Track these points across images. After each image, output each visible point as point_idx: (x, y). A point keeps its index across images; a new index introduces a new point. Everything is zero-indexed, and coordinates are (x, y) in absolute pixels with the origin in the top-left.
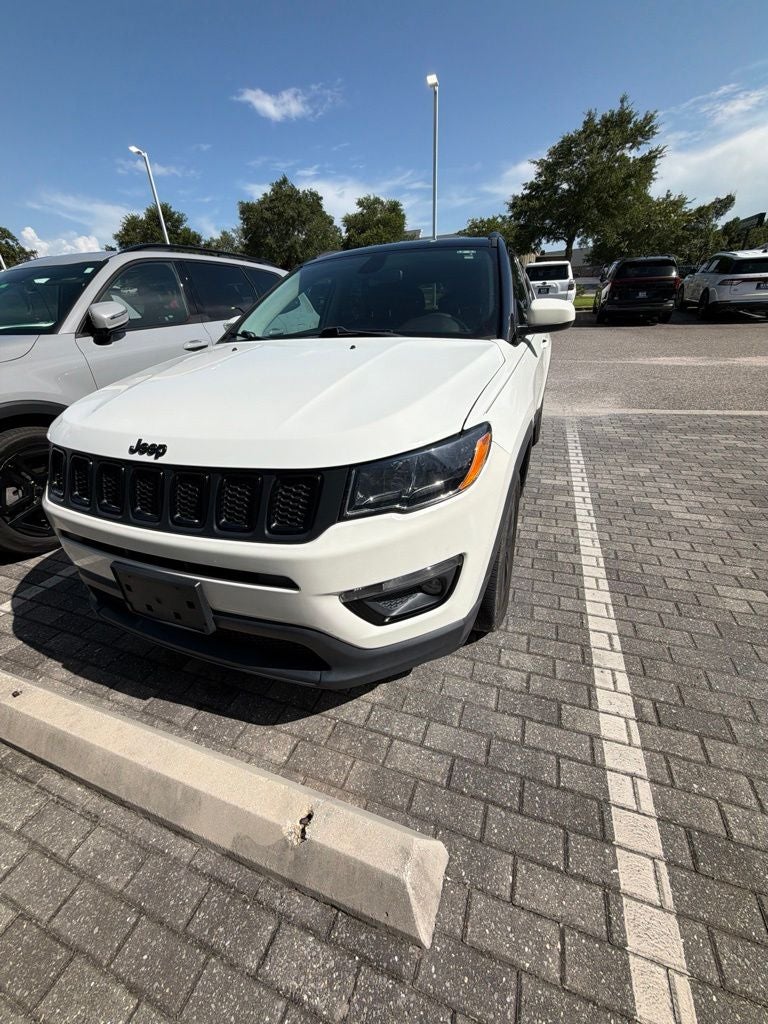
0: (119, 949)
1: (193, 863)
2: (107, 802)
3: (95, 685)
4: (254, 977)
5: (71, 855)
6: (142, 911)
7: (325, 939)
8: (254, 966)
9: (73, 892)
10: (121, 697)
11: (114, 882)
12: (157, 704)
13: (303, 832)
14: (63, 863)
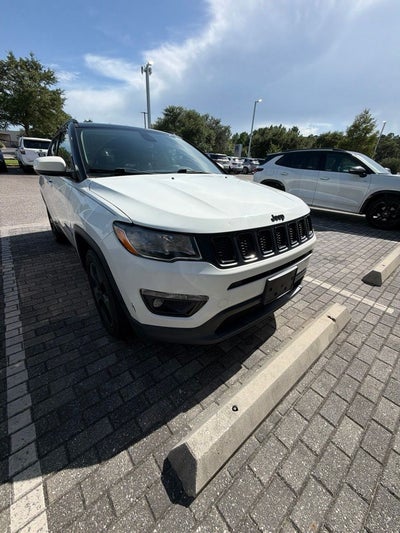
0: (354, 379)
1: (328, 358)
2: (300, 383)
4: (359, 349)
5: (322, 397)
6: (344, 373)
8: (356, 349)
9: (337, 395)
11: (334, 380)
13: (333, 320)
14: (325, 399)
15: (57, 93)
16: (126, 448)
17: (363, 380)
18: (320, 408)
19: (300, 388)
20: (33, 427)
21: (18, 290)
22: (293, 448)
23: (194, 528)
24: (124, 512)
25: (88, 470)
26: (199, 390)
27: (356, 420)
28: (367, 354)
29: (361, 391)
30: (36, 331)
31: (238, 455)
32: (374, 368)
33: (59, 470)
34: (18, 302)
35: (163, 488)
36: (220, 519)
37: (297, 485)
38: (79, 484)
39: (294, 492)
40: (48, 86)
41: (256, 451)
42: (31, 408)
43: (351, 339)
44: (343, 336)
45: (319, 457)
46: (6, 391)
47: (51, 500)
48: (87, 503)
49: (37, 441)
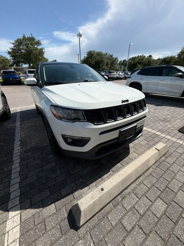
0: (167, 180)
1: (154, 169)
2: (137, 180)
3: (97, 181)
4: (171, 165)
5: (148, 187)
6: (161, 177)
7: (167, 158)
8: (170, 165)
9: (156, 187)
10: (106, 176)
11: (155, 180)
12: (114, 169)
13: (158, 150)
14: (149, 189)
15: (42, 49)
16: (54, 203)
17: (171, 181)
18: (146, 193)
19: (137, 182)
20: (19, 190)
21: (21, 134)
22: (129, 210)
23: (78, 241)
24: (50, 229)
25: (38, 210)
26: (89, 180)
27: (164, 200)
28: (175, 168)
29: (169, 186)
30: (25, 151)
31: (103, 211)
32: (178, 175)
33: (27, 209)
34: (20, 139)
35: (67, 222)
36: (90, 238)
37: (129, 228)
38: (34, 215)
39: (127, 231)
40: (38, 47)
41: (111, 210)
42: (19, 183)
43: (168, 160)
44: (163, 158)
45: (142, 216)
46: (11, 175)
47: (22, 220)
48: (36, 223)
49: (20, 196)
